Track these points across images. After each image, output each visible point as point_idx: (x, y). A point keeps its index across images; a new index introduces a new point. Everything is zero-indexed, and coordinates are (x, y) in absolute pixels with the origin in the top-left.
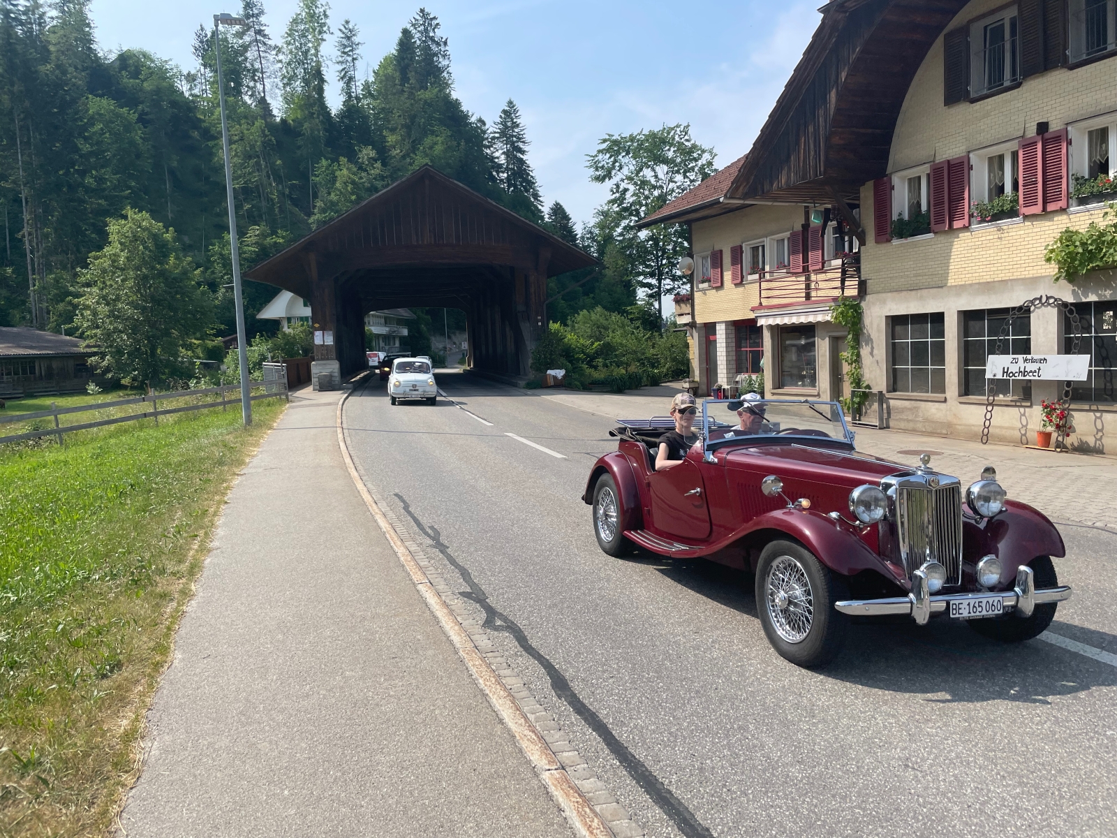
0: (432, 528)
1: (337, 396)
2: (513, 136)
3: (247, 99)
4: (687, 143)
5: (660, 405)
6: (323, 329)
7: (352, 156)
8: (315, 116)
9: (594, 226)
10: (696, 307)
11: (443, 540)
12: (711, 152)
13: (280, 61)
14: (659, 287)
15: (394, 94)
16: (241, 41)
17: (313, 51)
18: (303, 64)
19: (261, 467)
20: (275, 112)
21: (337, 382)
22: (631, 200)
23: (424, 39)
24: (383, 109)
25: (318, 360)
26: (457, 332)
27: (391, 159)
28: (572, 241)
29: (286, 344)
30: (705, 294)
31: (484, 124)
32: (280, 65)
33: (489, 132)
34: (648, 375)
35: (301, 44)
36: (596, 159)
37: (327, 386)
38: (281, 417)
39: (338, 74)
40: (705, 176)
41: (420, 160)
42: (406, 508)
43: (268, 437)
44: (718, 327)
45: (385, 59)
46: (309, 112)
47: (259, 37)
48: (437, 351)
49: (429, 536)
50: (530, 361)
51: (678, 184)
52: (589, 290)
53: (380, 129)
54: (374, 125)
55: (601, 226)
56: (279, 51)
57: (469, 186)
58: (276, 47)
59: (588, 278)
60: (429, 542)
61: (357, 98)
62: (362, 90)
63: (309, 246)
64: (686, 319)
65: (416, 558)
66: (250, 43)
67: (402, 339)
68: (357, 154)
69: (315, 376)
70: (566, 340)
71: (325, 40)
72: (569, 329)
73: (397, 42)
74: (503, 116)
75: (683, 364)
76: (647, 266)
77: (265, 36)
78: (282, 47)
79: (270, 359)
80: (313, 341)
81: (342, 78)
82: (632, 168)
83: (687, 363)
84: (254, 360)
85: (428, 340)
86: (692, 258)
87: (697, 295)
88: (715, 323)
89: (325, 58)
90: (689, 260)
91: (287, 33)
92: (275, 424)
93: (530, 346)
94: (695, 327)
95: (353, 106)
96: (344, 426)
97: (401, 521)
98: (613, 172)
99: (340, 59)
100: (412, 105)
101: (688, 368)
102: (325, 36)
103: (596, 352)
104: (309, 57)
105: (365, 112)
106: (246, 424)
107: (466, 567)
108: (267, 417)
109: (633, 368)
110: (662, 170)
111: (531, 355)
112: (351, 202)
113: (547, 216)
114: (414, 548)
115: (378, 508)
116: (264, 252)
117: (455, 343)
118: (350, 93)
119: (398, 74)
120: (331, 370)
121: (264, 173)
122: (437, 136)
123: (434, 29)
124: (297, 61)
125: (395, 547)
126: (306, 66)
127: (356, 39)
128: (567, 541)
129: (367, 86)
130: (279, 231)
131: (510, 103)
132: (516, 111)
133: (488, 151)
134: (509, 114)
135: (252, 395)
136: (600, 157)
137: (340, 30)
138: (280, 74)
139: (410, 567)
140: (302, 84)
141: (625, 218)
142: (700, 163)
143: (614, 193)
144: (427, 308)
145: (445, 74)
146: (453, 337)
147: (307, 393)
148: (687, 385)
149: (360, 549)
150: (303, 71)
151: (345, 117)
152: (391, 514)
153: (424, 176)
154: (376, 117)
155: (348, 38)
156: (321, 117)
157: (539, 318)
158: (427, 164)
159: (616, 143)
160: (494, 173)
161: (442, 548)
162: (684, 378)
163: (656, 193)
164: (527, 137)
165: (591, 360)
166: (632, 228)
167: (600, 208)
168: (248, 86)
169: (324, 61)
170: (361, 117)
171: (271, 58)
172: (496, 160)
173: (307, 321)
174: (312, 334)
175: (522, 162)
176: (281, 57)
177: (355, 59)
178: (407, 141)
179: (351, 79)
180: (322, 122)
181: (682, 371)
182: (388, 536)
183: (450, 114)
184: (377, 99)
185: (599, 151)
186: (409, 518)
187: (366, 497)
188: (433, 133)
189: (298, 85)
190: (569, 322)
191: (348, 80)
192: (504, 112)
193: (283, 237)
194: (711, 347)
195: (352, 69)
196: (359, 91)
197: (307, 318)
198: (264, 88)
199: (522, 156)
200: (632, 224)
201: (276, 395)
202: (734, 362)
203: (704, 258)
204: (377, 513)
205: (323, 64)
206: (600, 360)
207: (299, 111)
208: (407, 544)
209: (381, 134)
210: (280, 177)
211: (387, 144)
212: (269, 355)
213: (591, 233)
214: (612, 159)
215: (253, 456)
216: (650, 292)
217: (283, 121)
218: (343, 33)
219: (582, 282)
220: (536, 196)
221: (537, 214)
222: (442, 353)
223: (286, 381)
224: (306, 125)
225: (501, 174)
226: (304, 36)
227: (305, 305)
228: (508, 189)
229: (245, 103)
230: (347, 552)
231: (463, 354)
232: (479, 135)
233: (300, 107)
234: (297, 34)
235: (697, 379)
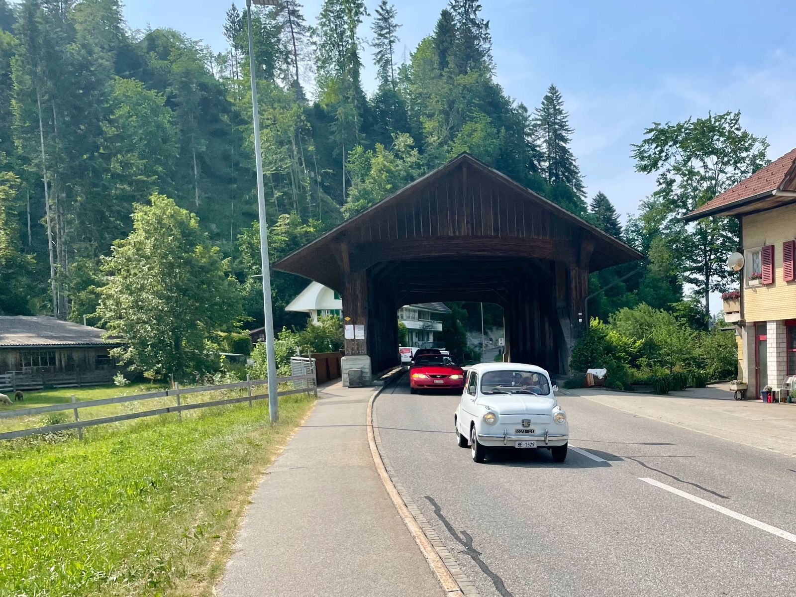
0: (464, 533)
1: (368, 393)
2: (555, 123)
3: (279, 82)
4: (737, 132)
5: (707, 408)
6: (354, 322)
7: (388, 142)
8: (349, 100)
9: (639, 219)
10: (746, 305)
11: (476, 546)
12: (763, 142)
13: (315, 43)
14: (707, 284)
15: (433, 78)
16: (274, 22)
17: (348, 33)
18: (339, 46)
19: (287, 466)
20: (308, 96)
21: (368, 379)
22: (679, 192)
23: (464, 21)
24: (420, 94)
25: (348, 355)
26: (494, 329)
27: (427, 146)
28: (615, 234)
29: (315, 338)
30: (755, 291)
31: (525, 110)
32: (314, 47)
33: (530, 119)
34: (694, 376)
35: (336, 25)
36: (642, 149)
37: (358, 382)
38: (309, 414)
39: (374, 57)
40: (756, 168)
41: (458, 148)
42: (438, 511)
43: (294, 434)
44: (769, 326)
45: (424, 41)
46: (344, 96)
47: (292, 18)
48: (472, 347)
49: (461, 541)
50: (570, 359)
51: (728, 175)
52: (632, 285)
53: (417, 115)
54: (410, 110)
55: (647, 218)
56: (314, 32)
57: (508, 176)
58: (310, 28)
59: (632, 273)
60: (461, 547)
61: (394, 83)
62: (399, 74)
63: (342, 235)
64: (736, 318)
65: (447, 564)
66: (284, 23)
67: (437, 334)
68: (393, 141)
69: (345, 371)
70: (607, 337)
71: (361, 22)
72: (611, 326)
73: (436, 24)
74: (546, 102)
75: (731, 364)
76: (695, 261)
77: (299, 17)
78: (317, 28)
79: (298, 353)
80: (344, 335)
81: (378, 61)
82: (680, 159)
83: (735, 364)
84: (281, 354)
85: (464, 335)
86: (742, 253)
87: (747, 292)
88: (765, 322)
89: (361, 40)
90: (739, 255)
91: (322, 14)
92: (303, 422)
93: (570, 343)
94: (744, 326)
95: (390, 90)
96: (375, 424)
97: (432, 525)
98: (660, 164)
99: (377, 41)
100: (450, 89)
101: (736, 369)
102: (362, 18)
103: (639, 351)
104: (345, 39)
105: (401, 96)
106: (273, 420)
107: (498, 574)
108: (295, 414)
109: (677, 369)
110: (711, 160)
111: (571, 353)
112: (386, 190)
113: (590, 208)
114: (444, 553)
115: (408, 511)
116: (294, 242)
117: (491, 340)
118: (386, 77)
119: (437, 57)
120: (360, 366)
121: (296, 159)
122: (476, 123)
123: (475, 12)
124: (331, 43)
125: (425, 554)
126: (341, 48)
127: (393, 21)
128: (606, 549)
129: (404, 69)
130: (310, 220)
131: (553, 89)
132: (558, 98)
133: (529, 139)
134: (552, 100)
135: (279, 390)
136: (646, 147)
137: (377, 11)
138: (314, 56)
139: (441, 573)
140: (337, 67)
141: (671, 211)
142: (751, 153)
143: (660, 184)
144: (463, 302)
145: (485, 58)
146: (489, 332)
147: (336, 389)
148: (735, 387)
149: (389, 554)
150: (337, 53)
151: (381, 102)
152: (421, 518)
153: (462, 165)
154: (414, 103)
155: (386, 20)
156: (356, 102)
157: (580, 314)
158: (465, 152)
159: (662, 132)
160: (536, 162)
161: (475, 555)
162: (731, 379)
163: (705, 185)
164: (570, 125)
165: (633, 360)
166: (678, 221)
167: (646, 200)
168: (280, 69)
169: (360, 43)
170: (397, 102)
171: (305, 40)
172: (538, 149)
173: (338, 314)
174: (342, 327)
175: (564, 151)
176: (315, 38)
177: (393, 42)
178: (445, 127)
179: (388, 62)
180: (357, 107)
181: (729, 372)
182: (418, 541)
183: (491, 100)
184: (414, 84)
185: (645, 141)
186: (440, 522)
187: (396, 500)
188: (472, 119)
189: (333, 67)
190: (610, 320)
191: (384, 62)
192: (547, 98)
193: (314, 227)
194: (761, 348)
195: (388, 51)
196: (396, 75)
197: (337, 311)
198: (297, 71)
199: (564, 145)
200: (679, 217)
201: (304, 391)
202: (785, 364)
203: (755, 253)
204: (407, 517)
205: (359, 47)
206: (644, 359)
207: (333, 95)
208: (438, 549)
209: (418, 121)
210: (313, 164)
211: (424, 131)
212: (298, 349)
213: (636, 225)
214: (659, 149)
215: (279, 455)
216: (697, 288)
217: (317, 106)
218: (380, 14)
219: (624, 278)
220: (579, 186)
221: (579, 206)
222: (477, 349)
223: (315, 377)
224: (340, 110)
225: (543, 163)
226: (339, 17)
227: (336, 297)
228: (550, 179)
229: (277, 87)
230: (375, 557)
231: (500, 351)
232: (520, 122)
233: (334, 91)
234: (332, 15)
235: (745, 380)
